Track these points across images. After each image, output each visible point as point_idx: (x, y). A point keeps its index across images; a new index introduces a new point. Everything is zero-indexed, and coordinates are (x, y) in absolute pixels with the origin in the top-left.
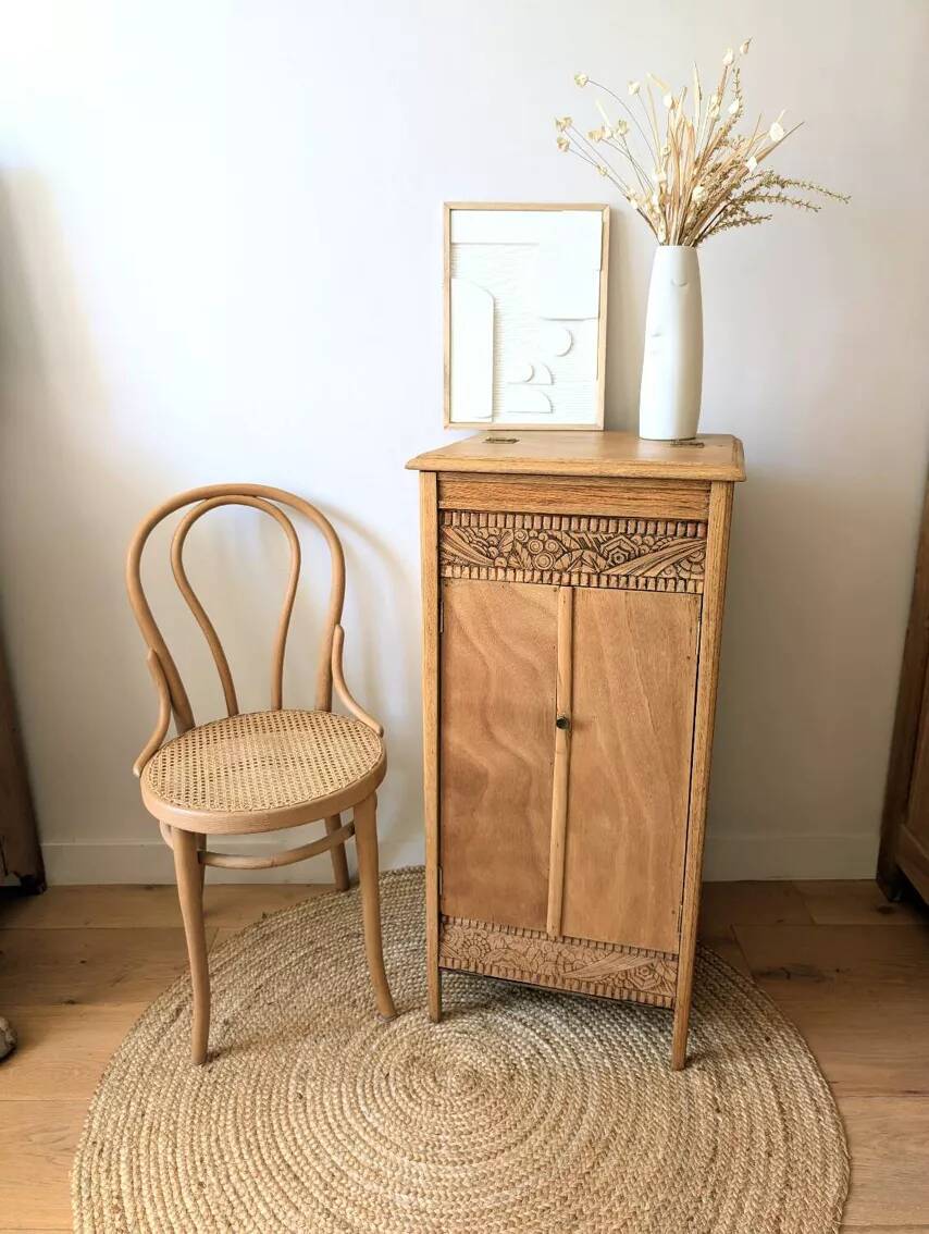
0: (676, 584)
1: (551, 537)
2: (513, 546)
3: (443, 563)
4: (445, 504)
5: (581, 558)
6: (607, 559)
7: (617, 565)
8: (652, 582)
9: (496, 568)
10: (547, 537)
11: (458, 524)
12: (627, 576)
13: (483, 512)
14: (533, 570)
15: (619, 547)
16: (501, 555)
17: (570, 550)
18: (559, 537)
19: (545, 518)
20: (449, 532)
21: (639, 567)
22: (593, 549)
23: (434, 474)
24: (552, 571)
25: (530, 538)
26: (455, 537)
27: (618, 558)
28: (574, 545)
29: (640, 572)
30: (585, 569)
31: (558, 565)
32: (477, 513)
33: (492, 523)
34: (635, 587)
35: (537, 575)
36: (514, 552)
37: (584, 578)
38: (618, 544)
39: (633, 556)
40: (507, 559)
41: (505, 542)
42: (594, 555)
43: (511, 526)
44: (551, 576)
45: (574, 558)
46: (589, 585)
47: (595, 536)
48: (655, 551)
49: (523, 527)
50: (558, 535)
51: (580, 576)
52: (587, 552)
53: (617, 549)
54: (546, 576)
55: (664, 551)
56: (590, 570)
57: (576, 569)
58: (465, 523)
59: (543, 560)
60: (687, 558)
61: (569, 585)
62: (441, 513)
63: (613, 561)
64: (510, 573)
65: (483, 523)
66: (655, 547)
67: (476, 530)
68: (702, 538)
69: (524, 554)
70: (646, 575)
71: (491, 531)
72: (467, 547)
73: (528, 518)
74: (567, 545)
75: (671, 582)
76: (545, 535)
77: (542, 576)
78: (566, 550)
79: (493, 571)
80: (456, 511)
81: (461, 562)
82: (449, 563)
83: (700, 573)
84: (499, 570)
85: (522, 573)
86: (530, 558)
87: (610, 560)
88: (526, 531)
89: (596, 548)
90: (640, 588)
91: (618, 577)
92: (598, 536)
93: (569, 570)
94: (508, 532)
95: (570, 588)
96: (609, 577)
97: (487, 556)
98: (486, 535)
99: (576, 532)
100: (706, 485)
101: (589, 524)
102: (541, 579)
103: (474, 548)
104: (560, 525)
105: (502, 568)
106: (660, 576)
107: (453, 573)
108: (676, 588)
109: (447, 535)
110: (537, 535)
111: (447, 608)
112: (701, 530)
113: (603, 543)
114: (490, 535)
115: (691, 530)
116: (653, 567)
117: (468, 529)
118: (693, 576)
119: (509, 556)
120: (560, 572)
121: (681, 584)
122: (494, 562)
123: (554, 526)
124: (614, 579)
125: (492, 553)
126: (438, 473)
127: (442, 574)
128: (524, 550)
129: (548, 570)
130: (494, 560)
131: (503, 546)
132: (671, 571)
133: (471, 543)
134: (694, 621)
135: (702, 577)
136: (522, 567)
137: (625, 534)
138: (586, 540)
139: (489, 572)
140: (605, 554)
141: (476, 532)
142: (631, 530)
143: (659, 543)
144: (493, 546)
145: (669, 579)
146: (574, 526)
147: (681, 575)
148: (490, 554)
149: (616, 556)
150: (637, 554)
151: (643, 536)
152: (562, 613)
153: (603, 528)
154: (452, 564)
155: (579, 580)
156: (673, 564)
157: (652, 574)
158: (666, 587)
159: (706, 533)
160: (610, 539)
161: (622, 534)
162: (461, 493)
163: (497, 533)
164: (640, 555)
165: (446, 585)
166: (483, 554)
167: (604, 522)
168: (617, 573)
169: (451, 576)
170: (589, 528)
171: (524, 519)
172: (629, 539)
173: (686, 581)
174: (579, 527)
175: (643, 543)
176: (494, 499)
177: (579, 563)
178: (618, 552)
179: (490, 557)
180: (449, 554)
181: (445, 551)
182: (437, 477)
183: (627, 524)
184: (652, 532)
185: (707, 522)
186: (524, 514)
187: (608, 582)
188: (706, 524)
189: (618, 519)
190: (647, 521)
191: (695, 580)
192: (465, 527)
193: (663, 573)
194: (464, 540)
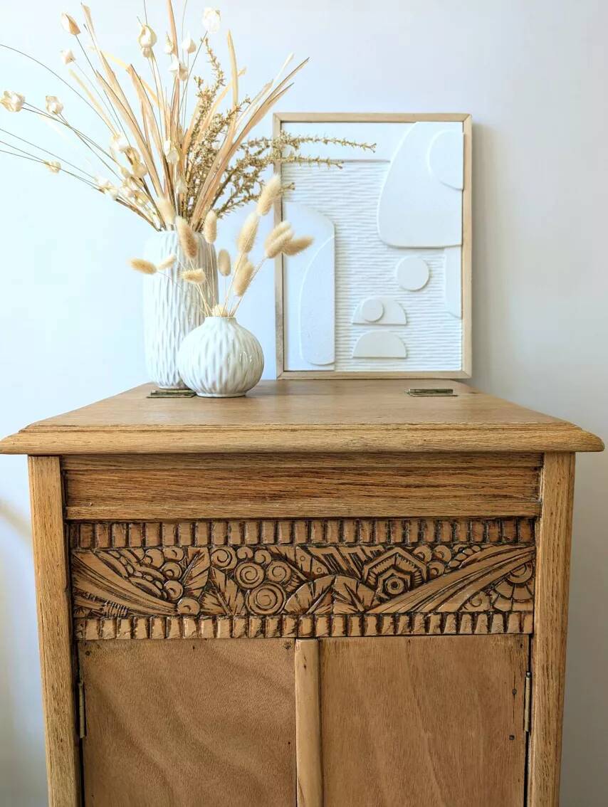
0: (490, 620)
1: (278, 557)
2: (210, 574)
3: (82, 614)
4: (80, 512)
5: (330, 590)
6: (374, 588)
7: (392, 597)
8: (450, 621)
9: (181, 617)
10: (269, 559)
11: (105, 545)
12: (410, 614)
13: (152, 522)
14: (248, 615)
15: (394, 567)
16: (186, 593)
17: (310, 577)
18: (291, 556)
19: (264, 524)
20: (91, 561)
21: (429, 598)
22: (350, 574)
24: (280, 615)
25: (239, 561)
26: (102, 569)
27: (395, 585)
28: (318, 568)
29: (430, 606)
30: (339, 608)
31: (291, 604)
32: (141, 524)
34: (423, 631)
35: (255, 623)
36: (211, 587)
37: (338, 624)
38: (391, 562)
39: (418, 580)
40: (200, 600)
41: (195, 572)
42: (352, 583)
43: (205, 542)
44: (281, 623)
45: (318, 590)
46: (346, 632)
47: (352, 550)
48: (455, 569)
49: (226, 543)
50: (289, 552)
51: (330, 622)
52: (340, 580)
53: (392, 571)
55: (469, 570)
56: (346, 609)
57: (322, 610)
58: (119, 541)
59: (264, 598)
60: (505, 578)
61: (312, 635)
62: (71, 527)
63: (385, 591)
64: (206, 626)
65: (152, 539)
66: (453, 564)
67: (139, 553)
68: (528, 544)
69: (231, 590)
70: (440, 609)
71: (169, 553)
72: (124, 584)
73: (235, 527)
74: (306, 569)
75: (482, 619)
76: (266, 553)
77: (263, 625)
78: (304, 578)
79: (175, 623)
80: (101, 522)
81: (115, 611)
82: (92, 615)
83: (527, 601)
84: (186, 621)
85: (227, 622)
86: (240, 594)
87: (380, 589)
88: (231, 550)
89: (356, 570)
90: (431, 632)
91: (395, 617)
92: (357, 550)
93: (310, 611)
94: (198, 553)
95: (313, 641)
96: (379, 618)
97: (162, 598)
98: (158, 562)
99: (319, 546)
100: (535, 460)
101: (341, 530)
102: (263, 631)
103: (138, 585)
104: (292, 534)
105: (190, 616)
106: (464, 610)
107: (100, 632)
108: (489, 627)
109: (86, 567)
110: (250, 555)
111: (90, 692)
112: (524, 532)
113: (366, 562)
114: (166, 561)
115: (509, 531)
116: (452, 596)
117: (125, 552)
118: (517, 607)
119: (204, 596)
120: (295, 615)
121: (498, 620)
122: (176, 606)
123: (280, 537)
124: (387, 621)
125: (171, 592)
126: (62, 458)
127: (80, 636)
128: (230, 583)
129: (275, 614)
130: (176, 603)
131: (191, 578)
132: (481, 601)
133: (133, 575)
134: (519, 679)
135: (530, 608)
136: (228, 612)
137: (402, 545)
138: (338, 558)
139: (166, 625)
140: (372, 581)
141: (141, 557)
142: (412, 538)
143: (460, 557)
144: (173, 578)
145: (479, 613)
146: (316, 535)
147: (498, 606)
148: (168, 594)
149: (389, 583)
150: (425, 576)
151: (432, 546)
152: (302, 685)
153: (365, 536)
154: (98, 616)
155: (330, 627)
156: (483, 590)
157: (451, 607)
158: (474, 627)
159: (533, 534)
160: (379, 554)
161: (397, 544)
162: (111, 491)
163: (180, 557)
164: (430, 578)
165: (88, 653)
166: (155, 595)
167: (366, 526)
168: (392, 610)
169: (96, 637)
170: (341, 538)
171: (227, 529)
172: (410, 552)
173: (506, 616)
174: (324, 537)
175: (434, 558)
176: (172, 498)
177: (328, 599)
178: (392, 575)
179: (169, 599)
180: (90, 598)
181: (83, 594)
182: (61, 465)
183: (404, 528)
184: (446, 538)
185: (535, 517)
186: (226, 521)
187: (379, 627)
188: (533, 521)
189: (390, 521)
190: (438, 522)
191: (520, 612)
192: (118, 550)
193: (468, 605)
194: (118, 572)
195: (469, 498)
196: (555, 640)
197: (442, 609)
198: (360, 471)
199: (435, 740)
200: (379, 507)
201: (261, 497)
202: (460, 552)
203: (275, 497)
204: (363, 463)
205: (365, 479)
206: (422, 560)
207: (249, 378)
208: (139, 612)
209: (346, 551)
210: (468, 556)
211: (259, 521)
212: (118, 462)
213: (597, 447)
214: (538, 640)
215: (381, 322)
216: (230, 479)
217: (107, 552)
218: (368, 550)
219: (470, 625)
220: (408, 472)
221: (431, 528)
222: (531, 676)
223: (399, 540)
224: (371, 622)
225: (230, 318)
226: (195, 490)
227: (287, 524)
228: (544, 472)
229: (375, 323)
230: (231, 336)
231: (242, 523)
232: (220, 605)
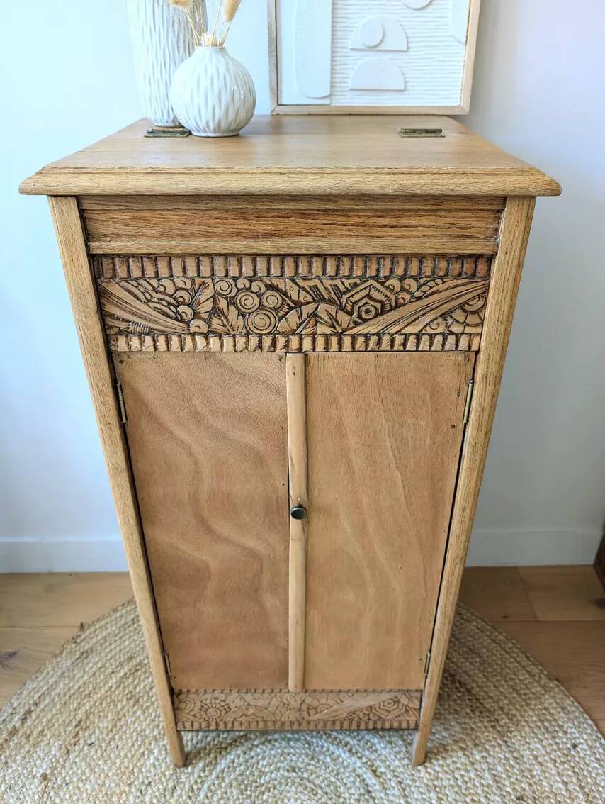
0: (445, 340)
1: (271, 287)
2: (215, 300)
3: (112, 332)
4: (99, 247)
5: (314, 315)
6: (350, 314)
7: (365, 321)
8: (412, 340)
9: (193, 335)
10: (263, 289)
11: (124, 275)
12: (379, 335)
13: (162, 256)
14: (248, 334)
15: (368, 296)
16: (196, 315)
17: (298, 305)
18: (282, 287)
19: (258, 259)
20: (114, 288)
21: (396, 322)
22: (331, 302)
23: (73, 202)
24: (274, 334)
25: (239, 290)
26: (124, 295)
27: (367, 312)
28: (304, 297)
29: (396, 328)
30: (321, 329)
31: (282, 326)
32: (153, 258)
33: (177, 270)
34: (389, 348)
35: (254, 341)
36: (216, 311)
37: (320, 342)
38: (366, 292)
39: (387, 308)
40: (208, 322)
41: (202, 299)
42: (332, 309)
43: (209, 274)
44: (274, 340)
45: (305, 315)
46: (327, 349)
47: (333, 283)
48: (419, 298)
49: (227, 275)
50: (279, 283)
51: (314, 340)
52: (323, 306)
53: (366, 300)
54: (268, 341)
55: (431, 299)
56: (328, 330)
57: (307, 331)
58: (136, 273)
59: (260, 320)
60: (461, 306)
61: (300, 350)
62: (94, 259)
63: (359, 316)
64: (214, 341)
65: (164, 271)
66: (418, 294)
67: (154, 282)
68: (483, 278)
69: (233, 314)
70: (404, 331)
71: (179, 283)
72: (144, 308)
73: (233, 261)
74: (295, 297)
75: (439, 339)
76: (261, 284)
77: (260, 341)
78: (293, 305)
79: (188, 339)
80: (119, 256)
81: (139, 329)
82: (120, 332)
83: (477, 325)
84: (197, 337)
85: (231, 339)
86: (240, 317)
87: (355, 314)
88: (231, 281)
89: (336, 298)
90: (395, 349)
91: (367, 337)
92: (338, 282)
93: (298, 331)
94: (204, 282)
95: (301, 355)
96: (354, 337)
97: (176, 319)
98: (170, 290)
99: (305, 279)
100: (498, 203)
101: (324, 265)
102: (260, 346)
103: (156, 309)
104: (282, 269)
105: (201, 334)
106: (424, 332)
107: (129, 345)
108: (443, 345)
109: (111, 294)
110: (248, 285)
111: (127, 391)
112: (482, 268)
113: (345, 293)
114: (177, 289)
115: (468, 267)
116: (414, 320)
117: (142, 281)
118: (468, 330)
119: (211, 318)
120: (286, 334)
121: (451, 340)
122: (189, 326)
123: (272, 271)
124: (360, 340)
125: (183, 314)
126: (79, 198)
127: (113, 348)
128: (232, 307)
129: (269, 333)
130: (188, 324)
131: (199, 304)
132: (438, 325)
133: (150, 301)
134: (463, 385)
135: (479, 330)
136: (231, 331)
137: (376, 278)
138: (321, 288)
139: (182, 341)
140: (349, 308)
141: (156, 286)
142: (385, 272)
143: (424, 288)
144: (184, 304)
145: (436, 334)
146: (303, 269)
147: (452, 329)
148: (181, 316)
149: (363, 309)
150: (393, 304)
151: (401, 279)
152: (292, 387)
153: (344, 271)
154: (126, 333)
155: (314, 344)
156: (441, 316)
157: (413, 329)
158: (431, 345)
159: (489, 270)
160: (356, 285)
161: (371, 277)
162: (124, 229)
163: (188, 286)
164: (397, 306)
165: (121, 362)
166: (170, 317)
167: (346, 262)
168: (365, 331)
169: (126, 349)
170: (324, 272)
171: (227, 264)
172: (382, 284)
173: (458, 337)
174: (310, 271)
175: (402, 289)
176: (178, 235)
177: (312, 322)
178: (366, 303)
179: (182, 321)
180: (118, 318)
181: (112, 316)
182: (79, 204)
183: (379, 263)
184: (414, 272)
185: (492, 255)
186: (226, 256)
187: (353, 344)
188: (490, 259)
189: (366, 257)
190: (408, 258)
191: (470, 334)
192: (136, 280)
193: (428, 328)
194: (138, 299)
195: (435, 237)
196: (495, 355)
197: (405, 331)
198: (342, 213)
199: (393, 427)
200: (358, 245)
201: (255, 235)
202: (424, 284)
203: (267, 235)
204: (344, 205)
205: (346, 220)
206: (392, 291)
207: (242, 116)
208: (159, 330)
209: (328, 283)
210: (431, 288)
211: (254, 257)
212: (127, 202)
213: (555, 192)
214: (482, 356)
215: (380, 48)
216: (226, 219)
217: (127, 282)
218: (346, 283)
219: (428, 343)
220: (385, 213)
221: (402, 263)
222: (473, 383)
223: (374, 274)
224: (347, 341)
225: (220, 47)
226: (196, 228)
227: (278, 259)
228: (504, 214)
229: (374, 48)
230: (222, 70)
231: (239, 257)
232: (225, 326)
